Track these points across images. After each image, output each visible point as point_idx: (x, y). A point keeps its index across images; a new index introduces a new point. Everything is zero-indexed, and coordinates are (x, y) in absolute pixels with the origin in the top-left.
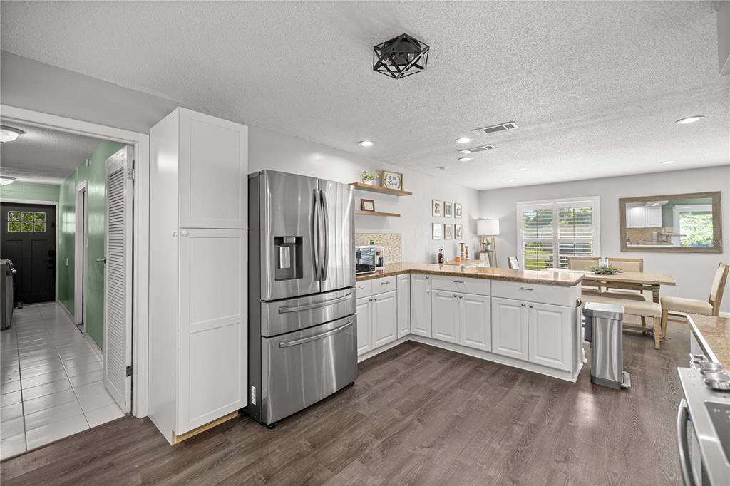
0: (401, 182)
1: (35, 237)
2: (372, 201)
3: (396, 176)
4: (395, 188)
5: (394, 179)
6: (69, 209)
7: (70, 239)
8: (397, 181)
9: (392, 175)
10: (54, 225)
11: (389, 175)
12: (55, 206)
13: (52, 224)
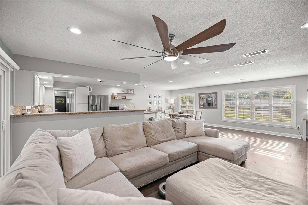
0: (134, 92)
1: (62, 104)
2: (125, 96)
3: (132, 90)
4: (132, 93)
5: (132, 91)
6: (68, 97)
7: (68, 104)
8: (133, 91)
9: (131, 90)
10: (66, 101)
11: (130, 90)
12: (65, 97)
13: (65, 101)
